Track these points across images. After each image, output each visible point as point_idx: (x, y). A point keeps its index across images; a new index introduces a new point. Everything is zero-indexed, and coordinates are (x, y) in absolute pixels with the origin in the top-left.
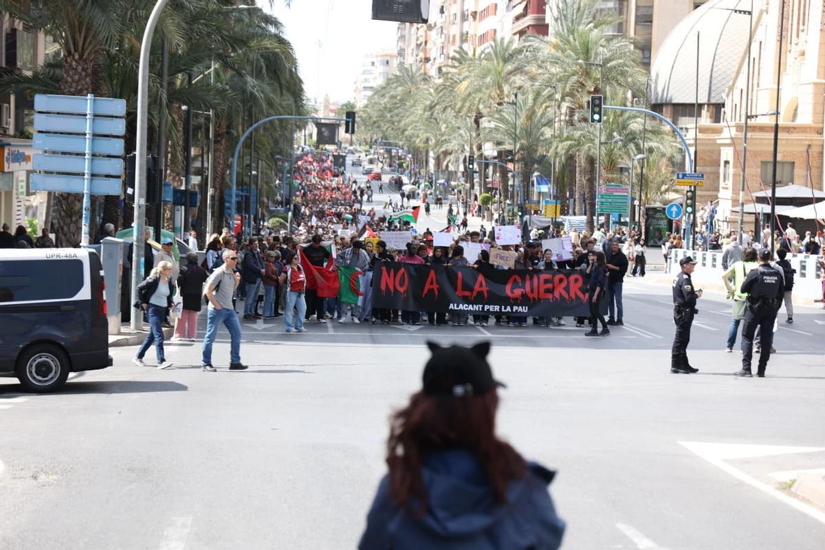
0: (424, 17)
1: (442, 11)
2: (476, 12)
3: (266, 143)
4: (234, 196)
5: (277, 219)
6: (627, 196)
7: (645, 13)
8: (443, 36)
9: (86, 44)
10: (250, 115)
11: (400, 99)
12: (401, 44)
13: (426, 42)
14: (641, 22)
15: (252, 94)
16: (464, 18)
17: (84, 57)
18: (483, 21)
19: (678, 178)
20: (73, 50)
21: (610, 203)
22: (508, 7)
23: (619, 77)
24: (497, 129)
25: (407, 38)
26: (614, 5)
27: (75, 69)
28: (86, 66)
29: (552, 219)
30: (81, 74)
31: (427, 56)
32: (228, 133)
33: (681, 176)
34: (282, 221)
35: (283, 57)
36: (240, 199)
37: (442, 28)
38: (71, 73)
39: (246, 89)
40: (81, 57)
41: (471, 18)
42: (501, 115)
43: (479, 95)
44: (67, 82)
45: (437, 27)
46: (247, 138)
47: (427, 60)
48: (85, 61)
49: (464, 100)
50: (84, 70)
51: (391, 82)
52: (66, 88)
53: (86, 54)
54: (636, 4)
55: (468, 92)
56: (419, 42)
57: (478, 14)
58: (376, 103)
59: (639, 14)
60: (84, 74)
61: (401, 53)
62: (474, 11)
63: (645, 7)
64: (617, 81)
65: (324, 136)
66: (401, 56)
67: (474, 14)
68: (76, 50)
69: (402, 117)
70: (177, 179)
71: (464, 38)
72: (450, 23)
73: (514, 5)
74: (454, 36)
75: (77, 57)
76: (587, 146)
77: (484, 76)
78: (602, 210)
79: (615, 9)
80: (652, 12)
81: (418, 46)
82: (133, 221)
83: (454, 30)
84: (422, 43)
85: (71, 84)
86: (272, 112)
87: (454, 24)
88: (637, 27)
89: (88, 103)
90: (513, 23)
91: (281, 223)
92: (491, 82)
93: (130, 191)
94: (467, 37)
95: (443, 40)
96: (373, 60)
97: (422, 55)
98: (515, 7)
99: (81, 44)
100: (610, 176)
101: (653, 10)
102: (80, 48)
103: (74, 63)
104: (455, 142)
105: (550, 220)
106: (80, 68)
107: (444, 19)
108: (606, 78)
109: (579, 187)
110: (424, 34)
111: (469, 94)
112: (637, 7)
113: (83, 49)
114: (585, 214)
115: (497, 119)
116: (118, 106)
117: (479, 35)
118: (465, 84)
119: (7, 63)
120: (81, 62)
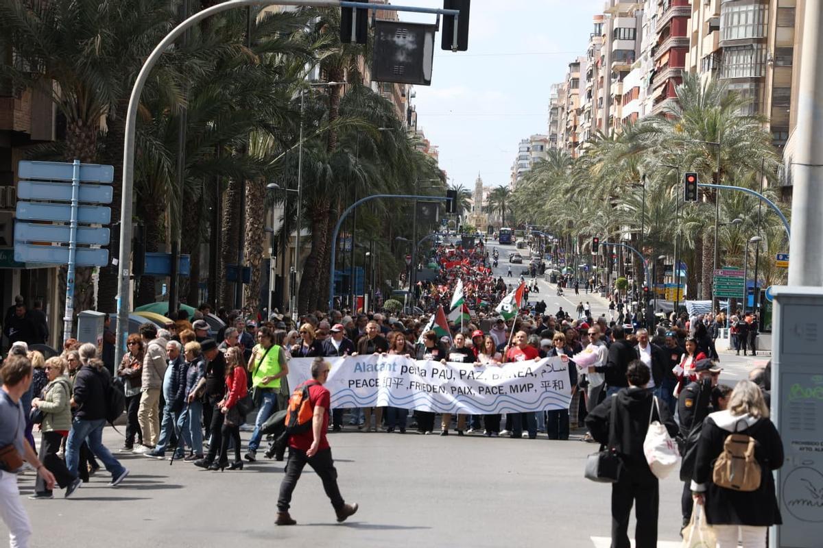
0: (427, 78)
1: (590, 96)
2: (620, 96)
3: (378, 223)
4: (333, 276)
5: (393, 301)
6: (742, 279)
7: (782, 95)
8: (590, 120)
9: (91, 111)
10: (353, 194)
11: (546, 183)
12: (553, 129)
13: (575, 127)
14: (776, 103)
15: (353, 172)
16: (610, 102)
17: (88, 124)
18: (627, 105)
19: (778, 259)
20: (76, 116)
21: (728, 286)
22: (648, 89)
23: (746, 158)
24: (630, 212)
25: (559, 123)
26: (750, 86)
27: (79, 136)
28: (90, 133)
29: (675, 302)
30: (85, 142)
31: (576, 140)
32: (330, 212)
33: (781, 257)
34: (398, 302)
35: (393, 136)
36: (340, 279)
37: (589, 112)
38: (74, 141)
39: (348, 168)
40: (84, 124)
41: (616, 102)
42: (633, 198)
43: (612, 178)
44: (70, 150)
45: (585, 111)
46: (348, 216)
47: (576, 144)
48: (89, 127)
49: (598, 183)
50: (87, 137)
51: (537, 166)
52: (68, 156)
53: (90, 121)
54: (773, 85)
55: (601, 174)
56: (568, 127)
57: (622, 97)
58: (525, 188)
59: (775, 95)
60: (87, 141)
61: (553, 138)
62: (618, 94)
63: (783, 88)
64: (744, 162)
65: (424, 215)
66: (553, 141)
67: (619, 97)
68: (79, 117)
69: (546, 200)
70: (258, 257)
71: (610, 122)
72: (597, 107)
73: (654, 87)
74: (600, 120)
75: (80, 123)
76: (709, 228)
77: (618, 160)
78: (718, 293)
79: (751, 90)
80: (790, 94)
81: (568, 130)
82: (117, 294)
83: (600, 114)
84: (571, 127)
85: (74, 152)
86: (376, 191)
87: (600, 108)
88: (774, 108)
89: (73, 170)
90: (654, 106)
91: (397, 305)
92: (626, 164)
93: (114, 262)
94: (612, 121)
95: (589, 124)
96: (529, 145)
97: (571, 139)
98: (655, 89)
99: (85, 110)
100: (734, 259)
101: (790, 91)
102: (84, 115)
103: (77, 130)
104: (593, 225)
105: (673, 304)
106: (84, 135)
107: (591, 104)
108: (734, 159)
109: (705, 271)
110: (573, 119)
111: (602, 177)
112: (774, 89)
113: (87, 115)
114: (711, 299)
115: (628, 201)
116: (107, 172)
117: (622, 118)
118: (599, 166)
119: (57, 136)
120: (85, 129)
